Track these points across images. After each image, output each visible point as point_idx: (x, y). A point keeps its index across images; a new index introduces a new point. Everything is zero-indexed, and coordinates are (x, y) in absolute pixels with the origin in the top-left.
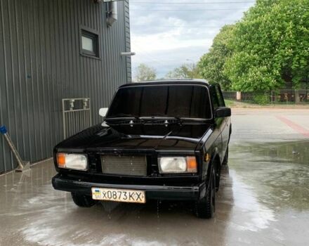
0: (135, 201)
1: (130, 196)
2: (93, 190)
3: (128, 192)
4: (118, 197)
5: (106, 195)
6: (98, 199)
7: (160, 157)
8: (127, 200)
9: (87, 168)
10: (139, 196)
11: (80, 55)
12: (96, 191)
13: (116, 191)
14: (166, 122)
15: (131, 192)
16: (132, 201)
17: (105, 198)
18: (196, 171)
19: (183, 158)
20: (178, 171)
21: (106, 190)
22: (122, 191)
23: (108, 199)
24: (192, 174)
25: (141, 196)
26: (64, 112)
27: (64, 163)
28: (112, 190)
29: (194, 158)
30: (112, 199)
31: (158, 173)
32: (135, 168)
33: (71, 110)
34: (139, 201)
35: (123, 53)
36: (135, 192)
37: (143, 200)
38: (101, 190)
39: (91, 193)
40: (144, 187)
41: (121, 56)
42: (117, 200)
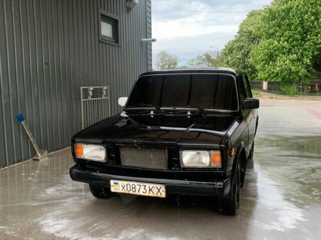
0: (155, 195)
1: (150, 190)
2: (112, 182)
3: (148, 185)
5: (125, 188)
6: (117, 191)
7: (182, 150)
8: (147, 194)
9: (105, 159)
11: (99, 41)
12: (115, 183)
13: (136, 184)
14: (189, 113)
15: (152, 185)
16: (151, 194)
17: (123, 191)
18: (221, 167)
19: (206, 152)
20: (200, 166)
21: (125, 183)
22: (141, 184)
23: (127, 192)
24: (216, 169)
25: (161, 191)
26: (82, 100)
27: (82, 153)
28: (131, 183)
29: (219, 152)
30: (131, 192)
31: (179, 167)
32: (156, 160)
33: (90, 98)
34: (159, 195)
35: (143, 40)
36: (155, 185)
37: (163, 195)
38: (120, 182)
39: (109, 185)
40: (164, 180)
41: (142, 43)
42: (137, 193)
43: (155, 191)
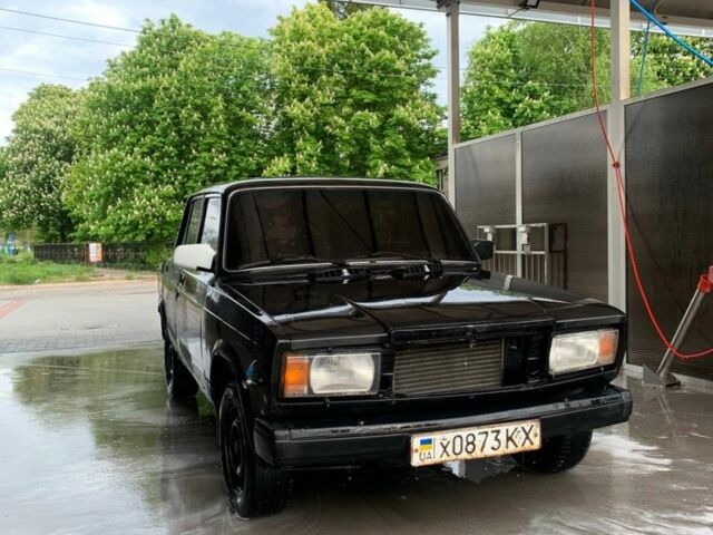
0: (520, 449)
1: (509, 439)
2: (416, 441)
3: (503, 428)
4: (478, 444)
5: (449, 449)
6: (428, 461)
8: (501, 451)
9: (373, 388)
10: (527, 436)
13: (475, 431)
15: (511, 427)
16: (511, 449)
17: (443, 458)
20: (583, 365)
21: (450, 435)
22: (489, 430)
25: (531, 436)
28: (464, 433)
31: (541, 375)
32: (476, 372)
34: (528, 446)
36: (519, 426)
37: (536, 443)
38: (437, 437)
42: (477, 454)
43: (520, 438)
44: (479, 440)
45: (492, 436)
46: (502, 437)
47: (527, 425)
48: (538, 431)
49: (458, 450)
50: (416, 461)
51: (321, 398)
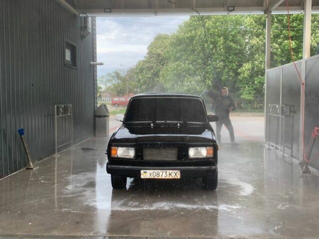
0: (173, 177)
1: (170, 174)
2: (142, 172)
3: (168, 171)
4: (160, 175)
5: (152, 175)
6: (145, 177)
7: (190, 147)
8: (168, 177)
9: (134, 157)
10: (176, 174)
11: (64, 64)
12: (144, 172)
13: (159, 171)
14: (179, 125)
15: (171, 171)
16: (171, 177)
17: (150, 177)
19: (205, 148)
20: (201, 157)
21: (152, 171)
22: (164, 171)
23: (153, 177)
26: (56, 116)
28: (156, 171)
29: (212, 148)
30: (156, 177)
31: (188, 158)
32: (170, 155)
33: (61, 115)
34: (176, 177)
35: (92, 63)
36: (173, 171)
37: (179, 177)
38: (148, 171)
39: (140, 174)
40: (179, 167)
41: (90, 65)
42: (160, 177)
43: (173, 175)
44: (161, 174)
45: (164, 173)
46: (168, 174)
47: (176, 171)
48: (179, 173)
49: (154, 175)
50: (142, 177)
51: (120, 158)
